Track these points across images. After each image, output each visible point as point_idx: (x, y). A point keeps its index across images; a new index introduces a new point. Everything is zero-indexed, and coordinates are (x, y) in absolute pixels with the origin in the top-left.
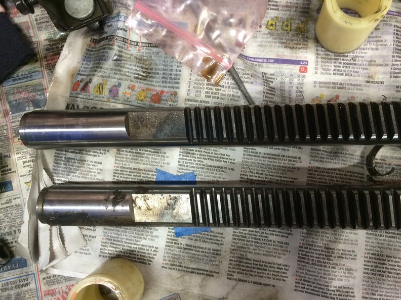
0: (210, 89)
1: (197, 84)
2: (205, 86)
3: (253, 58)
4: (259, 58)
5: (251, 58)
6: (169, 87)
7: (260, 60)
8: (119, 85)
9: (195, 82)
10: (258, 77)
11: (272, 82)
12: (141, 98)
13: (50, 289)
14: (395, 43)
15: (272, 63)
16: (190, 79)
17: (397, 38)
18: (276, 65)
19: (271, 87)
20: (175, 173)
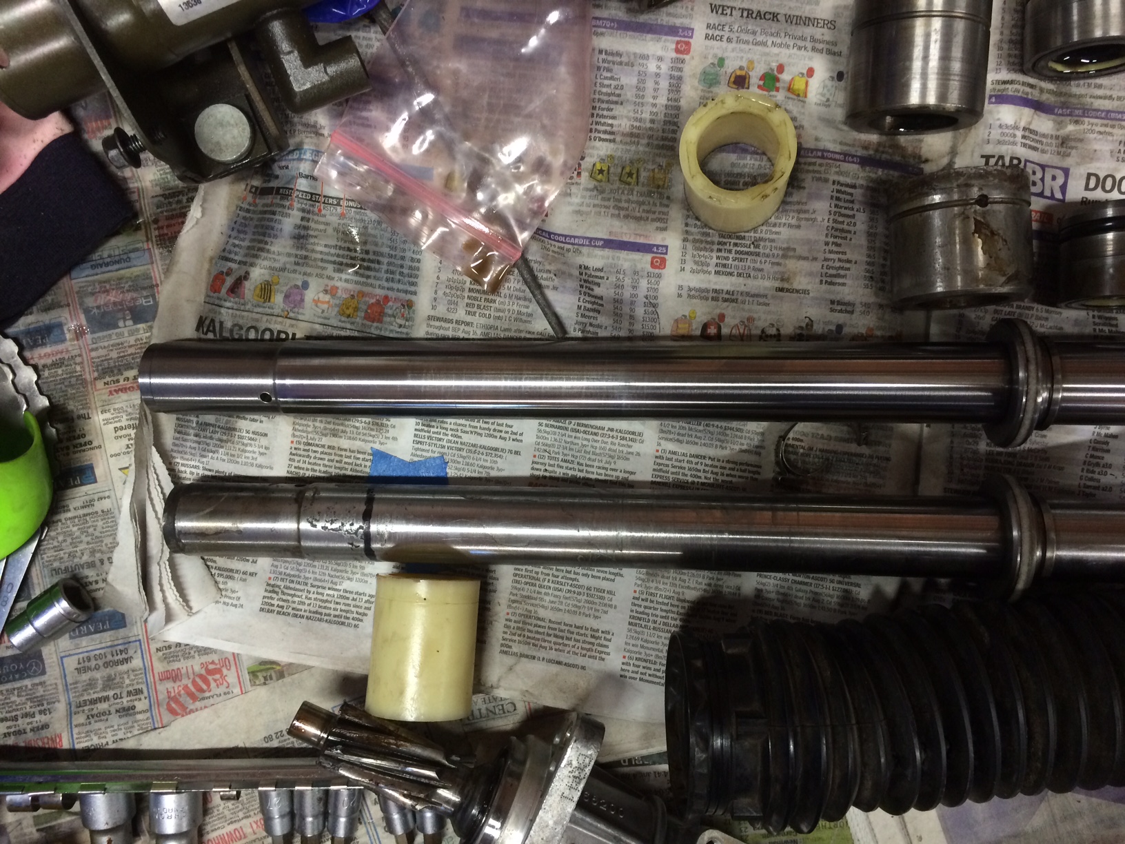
0: (475, 299)
1: (451, 288)
2: (466, 294)
3: (562, 235)
4: (575, 237)
5: (559, 235)
6: (398, 290)
7: (577, 241)
8: (305, 285)
9: (447, 283)
10: (570, 275)
11: (599, 285)
12: (348, 312)
13: (170, 668)
14: (832, 217)
15: (599, 247)
16: (438, 278)
17: (836, 206)
18: (607, 252)
19: (593, 296)
20: (407, 458)
